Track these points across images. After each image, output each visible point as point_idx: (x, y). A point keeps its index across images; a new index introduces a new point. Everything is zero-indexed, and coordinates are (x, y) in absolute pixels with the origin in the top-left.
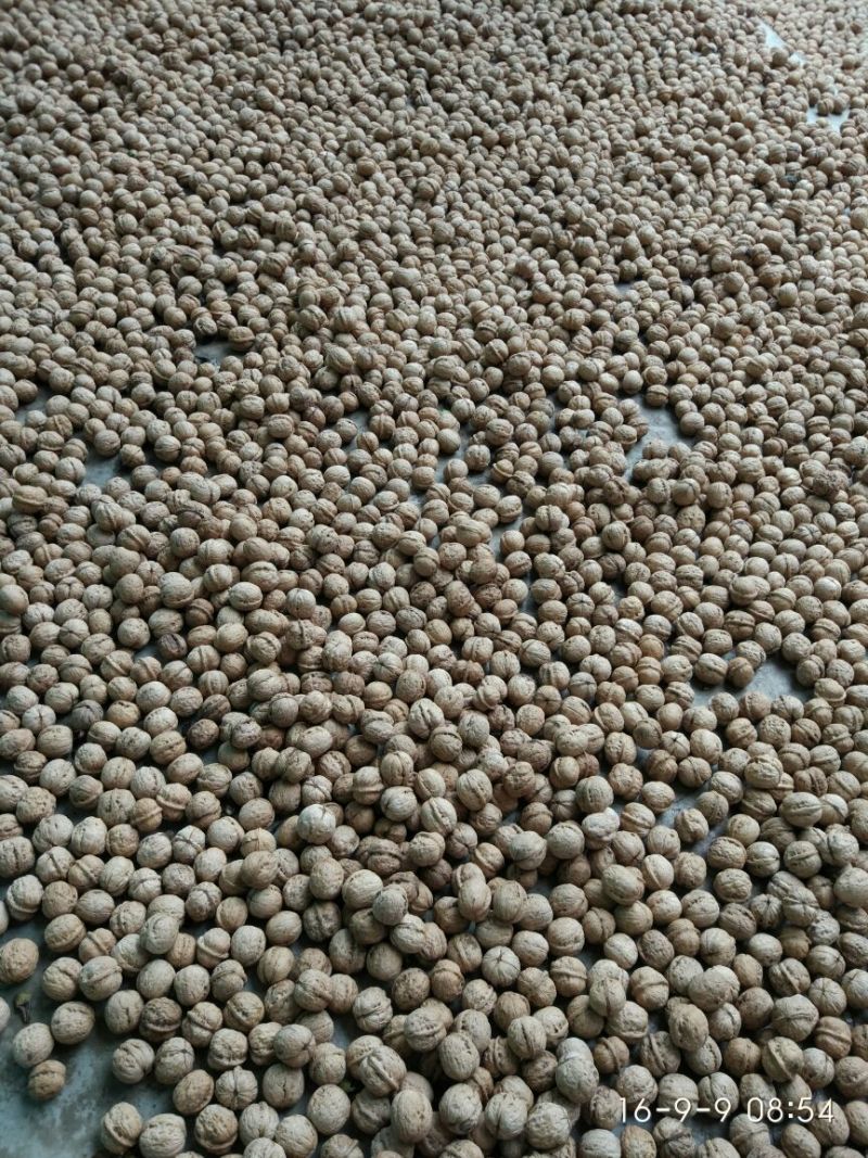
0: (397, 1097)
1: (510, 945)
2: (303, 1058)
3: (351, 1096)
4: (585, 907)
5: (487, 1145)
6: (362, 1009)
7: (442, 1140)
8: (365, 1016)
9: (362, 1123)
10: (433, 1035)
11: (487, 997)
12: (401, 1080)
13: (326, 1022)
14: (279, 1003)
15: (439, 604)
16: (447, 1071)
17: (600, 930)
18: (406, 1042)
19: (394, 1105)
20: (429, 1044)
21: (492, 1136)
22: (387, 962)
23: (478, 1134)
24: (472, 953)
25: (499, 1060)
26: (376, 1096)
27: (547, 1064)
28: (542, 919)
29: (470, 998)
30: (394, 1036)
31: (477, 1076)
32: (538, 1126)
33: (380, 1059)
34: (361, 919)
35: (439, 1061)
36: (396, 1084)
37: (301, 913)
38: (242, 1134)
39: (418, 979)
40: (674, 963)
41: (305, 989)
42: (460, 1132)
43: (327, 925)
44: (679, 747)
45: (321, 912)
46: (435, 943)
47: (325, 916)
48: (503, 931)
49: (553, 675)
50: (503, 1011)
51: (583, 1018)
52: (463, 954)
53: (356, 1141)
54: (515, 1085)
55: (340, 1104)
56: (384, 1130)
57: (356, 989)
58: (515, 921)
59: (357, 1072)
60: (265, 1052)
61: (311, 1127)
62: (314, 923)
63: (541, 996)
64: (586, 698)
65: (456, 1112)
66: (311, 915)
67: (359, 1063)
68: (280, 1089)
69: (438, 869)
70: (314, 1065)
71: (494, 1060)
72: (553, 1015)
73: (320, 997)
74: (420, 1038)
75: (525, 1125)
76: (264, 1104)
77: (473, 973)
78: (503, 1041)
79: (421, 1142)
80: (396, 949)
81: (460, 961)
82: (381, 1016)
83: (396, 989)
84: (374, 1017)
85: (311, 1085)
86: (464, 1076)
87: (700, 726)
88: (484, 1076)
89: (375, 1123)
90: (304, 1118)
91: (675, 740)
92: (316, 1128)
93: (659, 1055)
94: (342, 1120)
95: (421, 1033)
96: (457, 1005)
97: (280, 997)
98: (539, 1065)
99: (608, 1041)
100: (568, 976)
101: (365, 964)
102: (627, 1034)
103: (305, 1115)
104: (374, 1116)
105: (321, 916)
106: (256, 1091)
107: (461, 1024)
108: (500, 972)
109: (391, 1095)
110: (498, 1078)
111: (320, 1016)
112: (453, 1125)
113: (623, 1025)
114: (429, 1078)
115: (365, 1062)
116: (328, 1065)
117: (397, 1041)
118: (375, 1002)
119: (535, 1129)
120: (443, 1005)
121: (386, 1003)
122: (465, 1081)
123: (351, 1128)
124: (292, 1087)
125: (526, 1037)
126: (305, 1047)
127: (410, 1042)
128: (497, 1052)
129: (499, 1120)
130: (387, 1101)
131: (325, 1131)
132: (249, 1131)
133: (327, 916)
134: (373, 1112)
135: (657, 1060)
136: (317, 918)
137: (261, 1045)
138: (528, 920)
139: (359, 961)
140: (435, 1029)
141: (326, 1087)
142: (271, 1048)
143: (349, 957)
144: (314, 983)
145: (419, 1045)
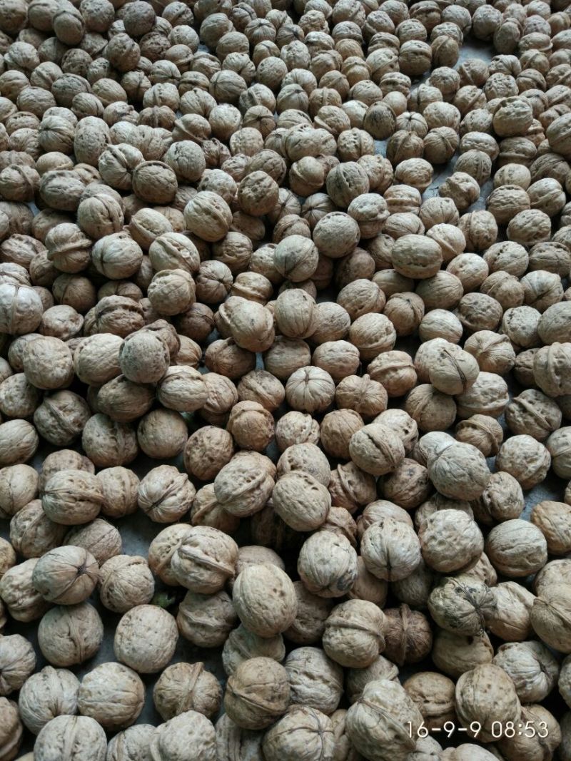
0: (237, 584)
1: (313, 363)
2: (83, 585)
3: (173, 610)
4: (382, 297)
5: (379, 596)
6: (150, 496)
7: (319, 613)
8: (157, 504)
9: (200, 637)
10: (258, 487)
11: (308, 425)
12: (234, 561)
13: (105, 531)
14: (29, 532)
15: (99, 64)
16: (293, 524)
17: (410, 312)
18: (225, 513)
19: (237, 595)
20: (257, 500)
21: (382, 581)
22: (166, 430)
23: (362, 586)
24: (270, 386)
25: (351, 489)
26: (207, 595)
27: (412, 473)
28: (341, 324)
29: (287, 434)
30: (206, 513)
31: (332, 518)
32: (441, 543)
33: (195, 545)
34: (112, 391)
35: (277, 519)
36: (229, 568)
37: (30, 418)
38: (28, 723)
39: (214, 437)
40: (506, 317)
41: (55, 497)
42: (341, 593)
43: (69, 418)
44: (417, 123)
45: (54, 405)
46: (221, 390)
47: (63, 408)
48: (299, 351)
49: (256, 97)
50: (334, 433)
51: (432, 407)
52: (260, 389)
53: (199, 665)
54: (384, 511)
55: (158, 626)
56: (234, 634)
57: (136, 478)
58: (308, 335)
59: (168, 577)
60: (28, 600)
61: (128, 673)
62: (50, 421)
63: (373, 400)
64: (300, 106)
65: (326, 569)
66: (42, 413)
67: (168, 564)
68: (65, 641)
69: (195, 312)
70: (105, 589)
71: (345, 491)
72: (396, 417)
73: (82, 499)
74: (242, 496)
75: (422, 551)
76: (49, 669)
77: (280, 408)
78: (349, 466)
79: (292, 628)
80: (173, 412)
81: (259, 397)
82: (180, 495)
83: (189, 458)
84: (171, 500)
85: (111, 617)
86: (319, 521)
87: (428, 101)
88: (341, 515)
89: (217, 629)
90: (114, 665)
91: (410, 119)
92: (136, 671)
93: (538, 413)
94: (170, 645)
95: (240, 490)
96: (274, 448)
97: (27, 524)
98: (404, 475)
99: (471, 421)
100: (395, 369)
101: (138, 445)
102: (490, 406)
103: (115, 660)
104: (213, 622)
105: (56, 409)
106: (32, 657)
107: (288, 465)
108: (314, 393)
109: (227, 585)
110: (358, 510)
111: (94, 526)
112: (328, 587)
113: (482, 398)
114: (271, 546)
115: (176, 559)
116: (124, 583)
117: (212, 516)
118: (164, 482)
119: (439, 549)
120: (257, 454)
121: (180, 478)
122: (319, 529)
123: (187, 650)
124: (82, 630)
125: (378, 446)
126: (80, 570)
127: (230, 509)
128: (345, 481)
129: (388, 556)
130: (225, 596)
131: (149, 669)
132: (35, 715)
133: (66, 407)
134: (211, 617)
135: (537, 420)
136: (53, 414)
137: (18, 594)
138: (323, 330)
139: (128, 445)
140: (258, 478)
141: (131, 612)
142: (34, 593)
143: (113, 443)
144: (67, 485)
145: (243, 507)
